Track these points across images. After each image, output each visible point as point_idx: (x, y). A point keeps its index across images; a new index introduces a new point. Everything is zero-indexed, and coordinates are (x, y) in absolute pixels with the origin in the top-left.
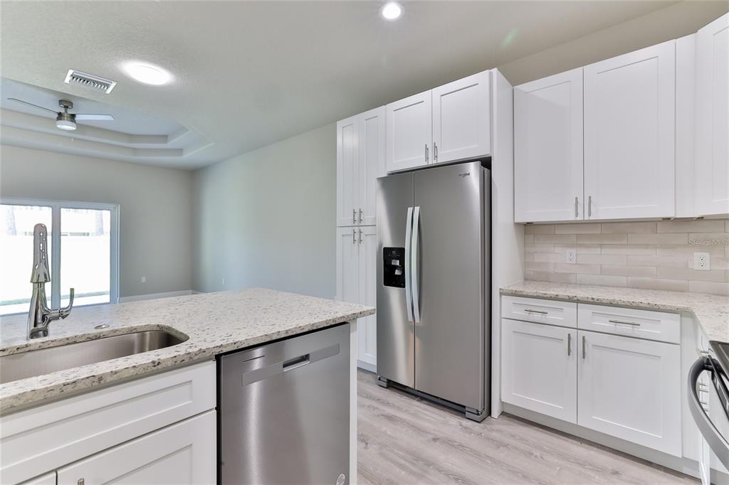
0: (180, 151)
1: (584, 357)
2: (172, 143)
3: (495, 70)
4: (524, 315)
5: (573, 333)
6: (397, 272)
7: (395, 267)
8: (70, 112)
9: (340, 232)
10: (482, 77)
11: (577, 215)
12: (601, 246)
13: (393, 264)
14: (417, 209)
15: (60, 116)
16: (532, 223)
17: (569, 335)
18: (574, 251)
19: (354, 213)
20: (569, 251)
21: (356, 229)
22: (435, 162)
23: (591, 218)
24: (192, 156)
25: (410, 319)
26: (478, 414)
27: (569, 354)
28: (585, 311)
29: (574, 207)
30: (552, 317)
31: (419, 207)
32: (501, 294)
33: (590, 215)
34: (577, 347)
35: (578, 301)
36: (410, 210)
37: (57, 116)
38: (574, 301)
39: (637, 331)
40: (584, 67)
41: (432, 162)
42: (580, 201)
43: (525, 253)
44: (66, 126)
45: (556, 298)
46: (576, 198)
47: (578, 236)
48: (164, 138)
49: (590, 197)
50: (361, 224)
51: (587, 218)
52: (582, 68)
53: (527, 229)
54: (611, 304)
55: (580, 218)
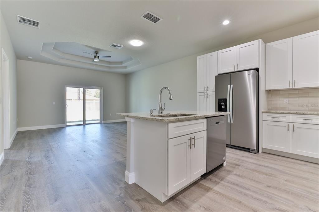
0: (126, 67)
1: (294, 131)
2: (124, 65)
3: (261, 40)
4: (271, 119)
5: (290, 124)
6: (223, 107)
7: (222, 105)
8: (98, 55)
9: (198, 94)
10: (256, 42)
11: (290, 86)
12: (298, 97)
13: (222, 104)
14: (232, 86)
15: (95, 57)
16: (271, 90)
17: (288, 124)
18: (287, 99)
19: (205, 88)
20: (285, 99)
21: (206, 93)
22: (237, 70)
23: (295, 87)
24: (129, 70)
25: (229, 122)
26: (255, 151)
27: (288, 130)
28: (294, 117)
29: (288, 84)
30: (282, 119)
31: (232, 85)
32: (262, 113)
33: (295, 86)
34: (291, 128)
35: (291, 114)
36: (229, 86)
37: (94, 57)
38: (290, 114)
39: (313, 122)
40: (293, 37)
41: (236, 70)
42: (291, 82)
43: (268, 100)
44: (96, 60)
45: (283, 113)
46: (290, 81)
47: (289, 94)
48: (121, 63)
49: (295, 81)
50: (208, 91)
51: (293, 87)
52: (292, 37)
53: (269, 92)
54: (303, 114)
55: (291, 87)
